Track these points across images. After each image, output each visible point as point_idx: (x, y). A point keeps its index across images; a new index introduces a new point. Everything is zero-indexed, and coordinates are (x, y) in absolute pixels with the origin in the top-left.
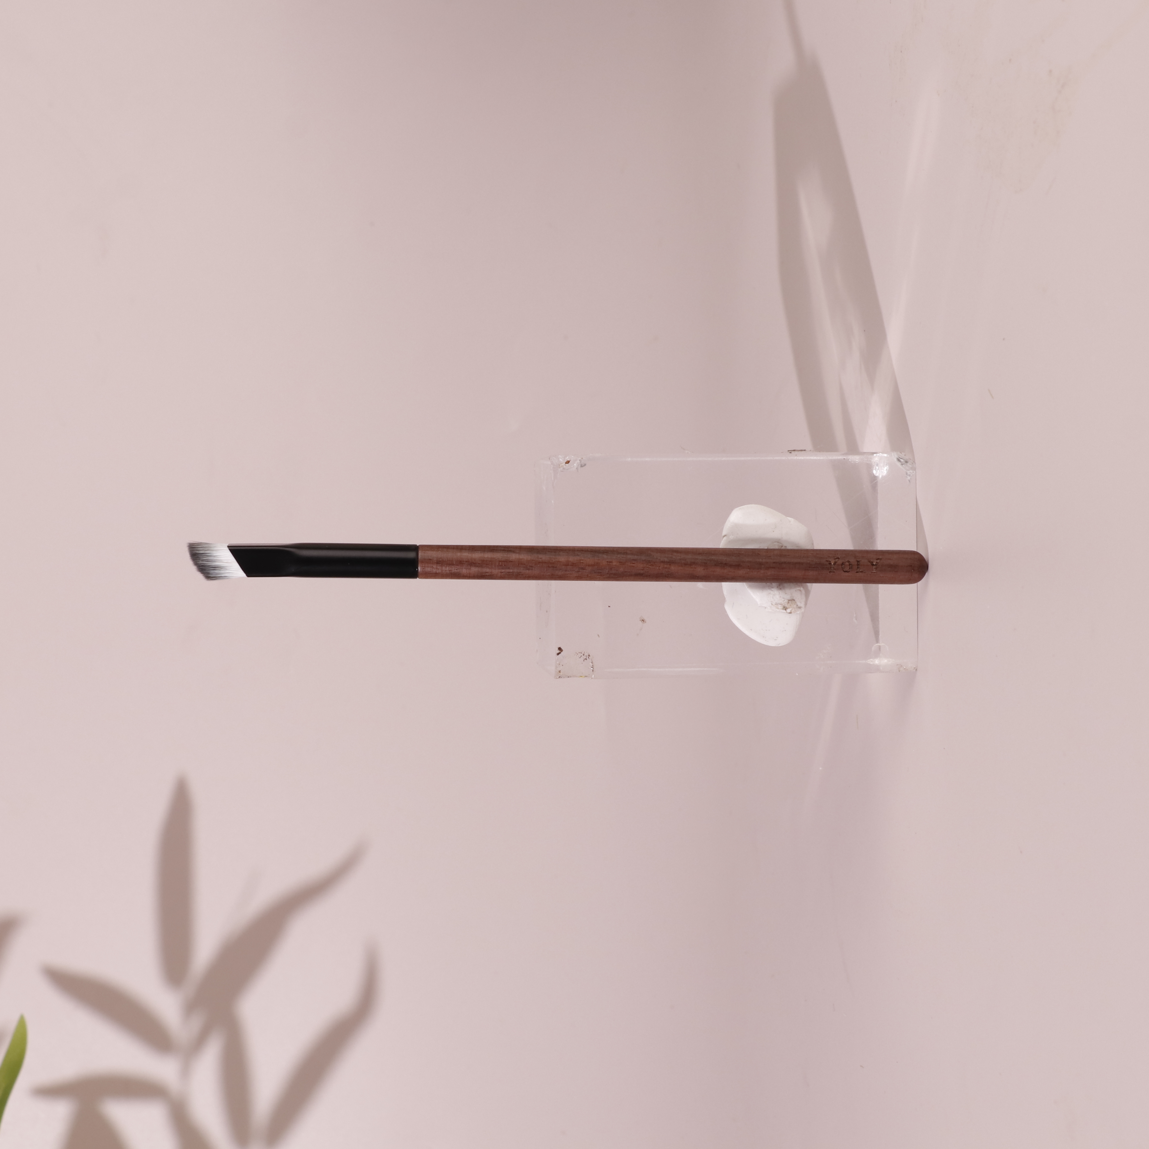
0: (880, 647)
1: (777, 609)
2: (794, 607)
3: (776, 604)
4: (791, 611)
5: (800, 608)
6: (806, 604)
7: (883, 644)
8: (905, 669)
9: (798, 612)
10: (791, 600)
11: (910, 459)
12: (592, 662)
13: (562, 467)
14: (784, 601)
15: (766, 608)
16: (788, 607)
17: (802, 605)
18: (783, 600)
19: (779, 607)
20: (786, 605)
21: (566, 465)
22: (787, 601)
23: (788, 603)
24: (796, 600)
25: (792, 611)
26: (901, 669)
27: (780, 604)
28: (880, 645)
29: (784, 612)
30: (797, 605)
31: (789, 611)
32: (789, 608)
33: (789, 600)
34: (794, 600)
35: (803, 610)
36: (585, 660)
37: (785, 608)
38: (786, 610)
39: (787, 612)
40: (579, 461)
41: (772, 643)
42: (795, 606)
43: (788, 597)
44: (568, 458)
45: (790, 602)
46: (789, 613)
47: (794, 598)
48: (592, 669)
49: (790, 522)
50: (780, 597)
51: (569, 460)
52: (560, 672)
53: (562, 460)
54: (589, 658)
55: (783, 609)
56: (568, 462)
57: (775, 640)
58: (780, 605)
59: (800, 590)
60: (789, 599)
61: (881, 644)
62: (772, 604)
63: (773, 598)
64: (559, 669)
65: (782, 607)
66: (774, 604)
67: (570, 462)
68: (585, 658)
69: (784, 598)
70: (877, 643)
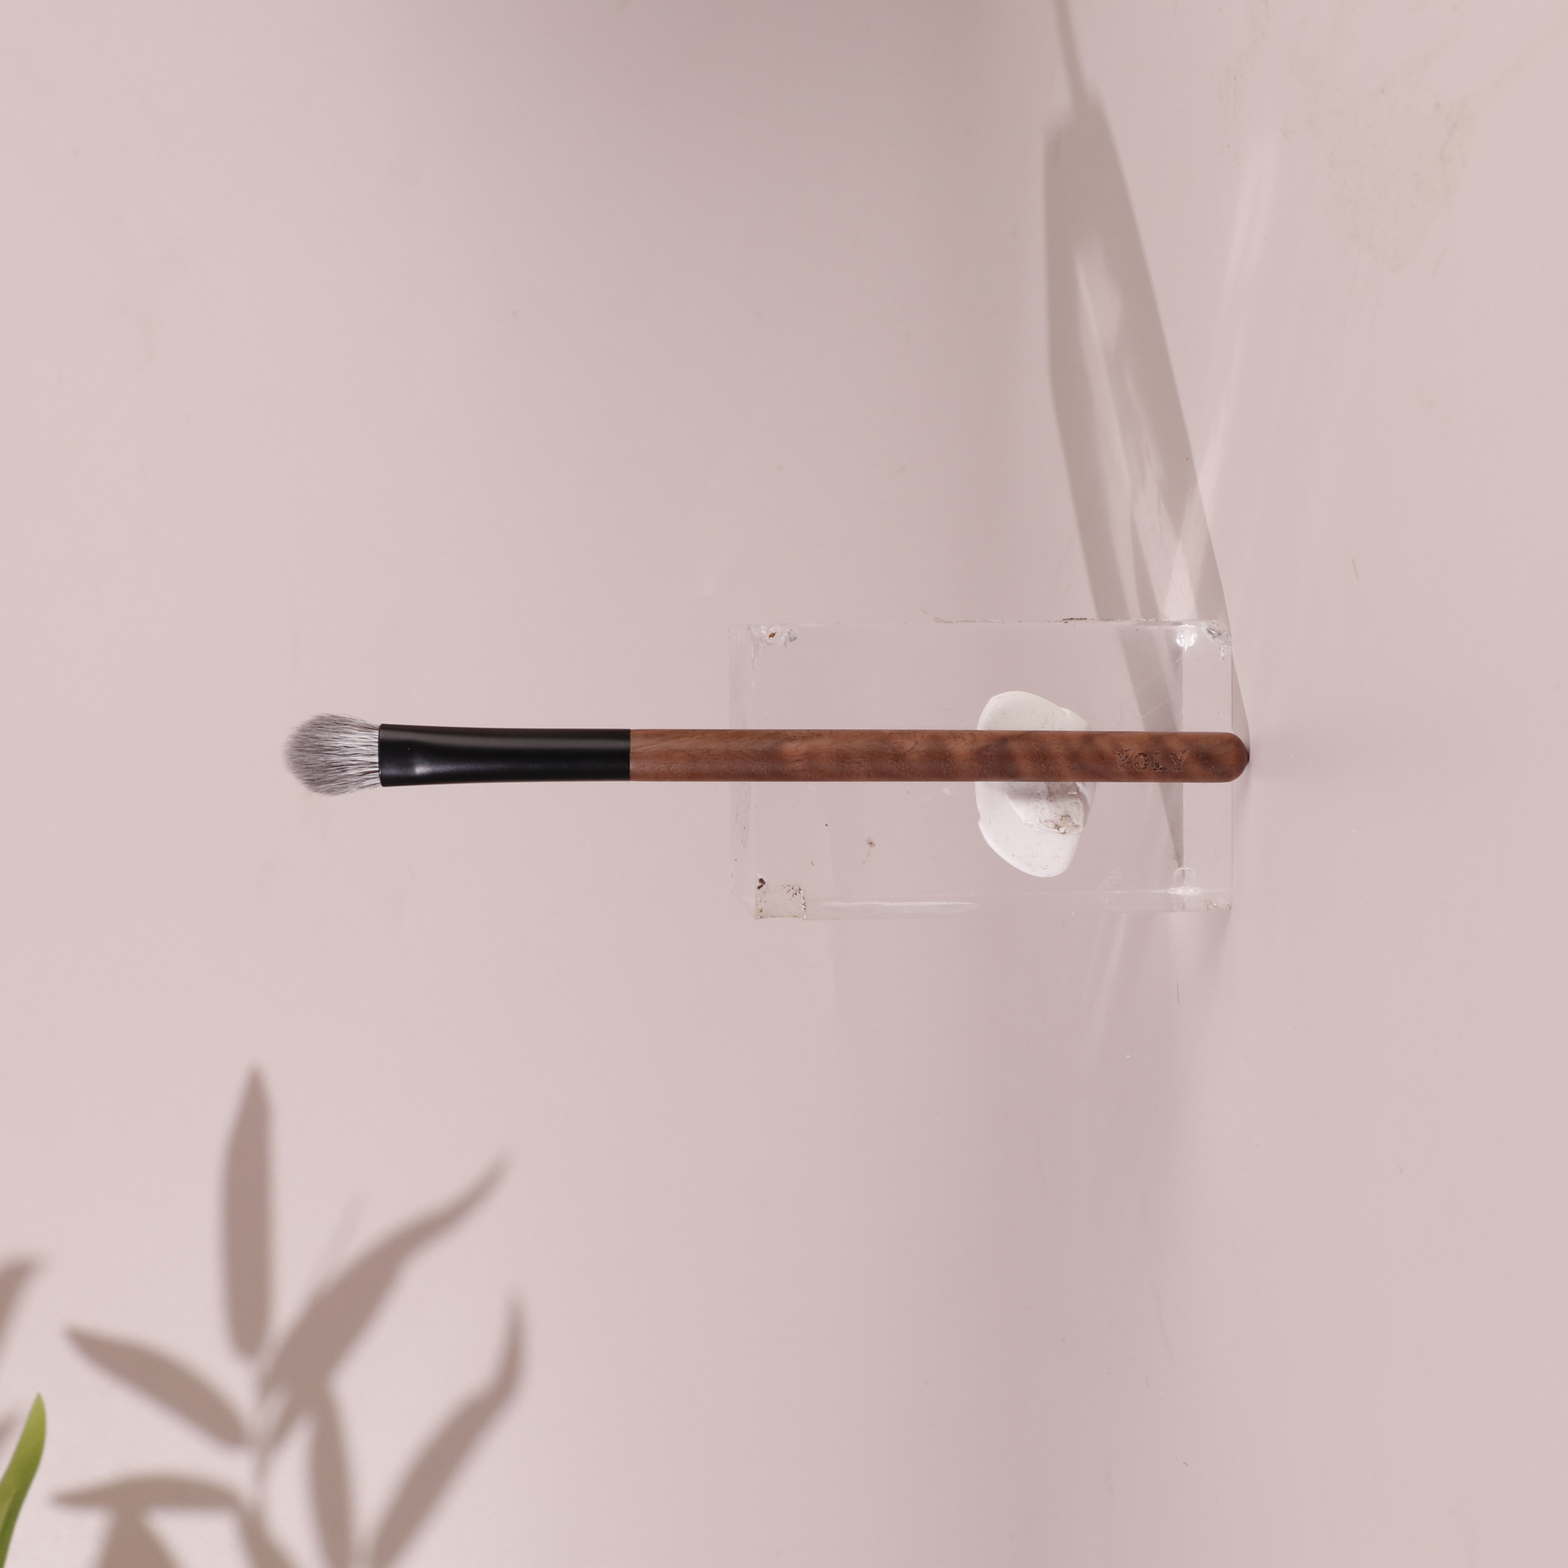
0: (1184, 871)
1: (1047, 829)
2: (1069, 826)
3: (1046, 821)
4: (1065, 830)
5: (1077, 826)
6: (1085, 822)
7: (1187, 868)
8: (1215, 906)
9: (1075, 833)
10: (1065, 817)
11: (1225, 631)
12: (804, 898)
13: (764, 641)
14: (1055, 817)
15: (1032, 826)
16: (1061, 825)
17: (1080, 822)
18: (1055, 815)
19: (1050, 826)
20: (1059, 823)
21: (770, 639)
22: (1060, 817)
23: (1062, 819)
24: (1071, 816)
25: (1067, 831)
26: (1211, 907)
27: (1051, 821)
28: (1184, 869)
29: (1056, 832)
30: (1073, 823)
31: (1062, 830)
32: (1063, 826)
33: (1062, 816)
34: (1069, 816)
35: (1081, 829)
36: (795, 895)
37: (1057, 827)
38: (1058, 829)
39: (1060, 832)
40: (787, 634)
41: (1040, 873)
42: (1070, 824)
43: (1061, 812)
44: (772, 629)
45: (1064, 818)
46: (1063, 833)
47: (1070, 814)
48: (804, 907)
49: (1065, 714)
50: (1051, 812)
51: (774, 632)
52: (761, 911)
53: (765, 633)
54: (799, 892)
55: (1055, 828)
56: (772, 635)
57: (1045, 869)
58: (1050, 823)
59: (1077, 803)
60: (1063, 814)
61: (1186, 868)
62: (1040, 821)
63: (1041, 813)
64: (760, 907)
65: (1053, 826)
66: (1043, 821)
67: (776, 635)
68: (795, 893)
69: (1055, 814)
70: (1180, 867)
